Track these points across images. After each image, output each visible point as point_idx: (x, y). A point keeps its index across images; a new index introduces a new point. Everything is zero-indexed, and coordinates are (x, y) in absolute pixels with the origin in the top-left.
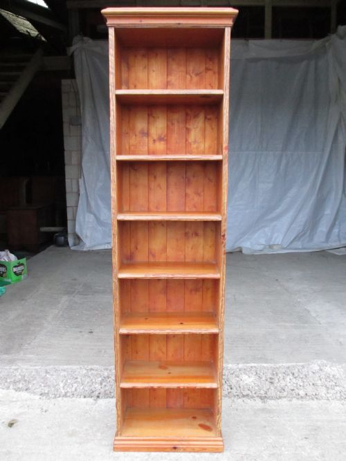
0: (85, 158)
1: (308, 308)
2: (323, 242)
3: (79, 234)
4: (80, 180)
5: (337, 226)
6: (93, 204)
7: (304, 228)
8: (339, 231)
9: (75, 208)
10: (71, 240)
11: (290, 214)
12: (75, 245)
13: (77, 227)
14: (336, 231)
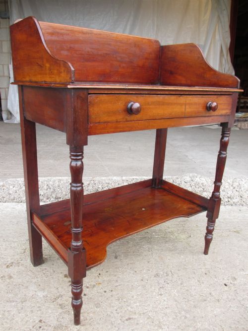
1: (186, 154)
3: (11, 110)
4: (10, 66)
9: (7, 89)
10: (4, 116)
12: (8, 119)
13: (8, 104)
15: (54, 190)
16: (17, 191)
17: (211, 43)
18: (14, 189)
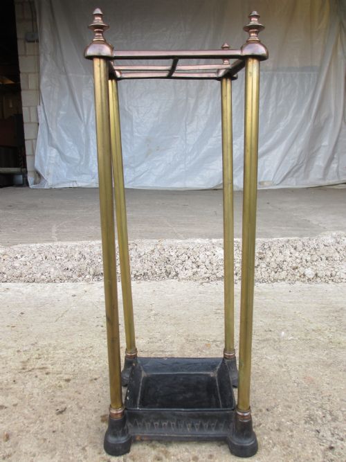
0: (44, 80)
2: (320, 179)
3: (40, 171)
4: (38, 107)
5: (335, 161)
6: (54, 135)
7: (298, 162)
8: (338, 167)
9: (34, 141)
10: (30, 179)
11: (283, 147)
12: (35, 183)
13: (36, 162)
14: (334, 166)
15: (92, 261)
16: (28, 263)
17: (330, 64)
18: (23, 259)
